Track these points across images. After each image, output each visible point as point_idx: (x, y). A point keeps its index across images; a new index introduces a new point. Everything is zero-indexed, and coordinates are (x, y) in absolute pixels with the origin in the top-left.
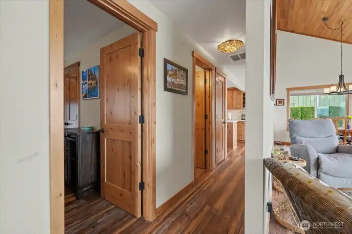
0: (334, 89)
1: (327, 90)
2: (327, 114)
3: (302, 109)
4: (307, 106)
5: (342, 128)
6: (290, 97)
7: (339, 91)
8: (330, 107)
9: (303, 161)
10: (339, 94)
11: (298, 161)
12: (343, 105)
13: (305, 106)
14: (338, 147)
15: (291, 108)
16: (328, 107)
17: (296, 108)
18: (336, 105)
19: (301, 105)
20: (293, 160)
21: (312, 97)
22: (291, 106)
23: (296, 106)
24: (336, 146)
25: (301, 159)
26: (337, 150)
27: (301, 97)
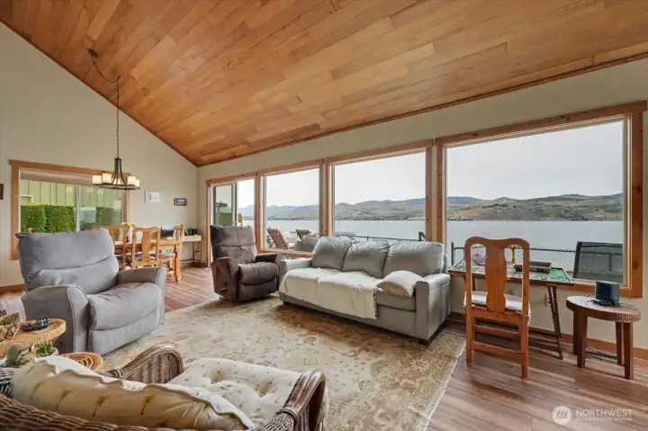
0: (107, 178)
1: (97, 179)
2: (93, 220)
3: (49, 209)
4: (58, 205)
5: (119, 243)
6: (20, 181)
7: (115, 183)
8: (98, 209)
9: (60, 323)
10: (114, 188)
11: (45, 327)
12: (117, 206)
13: (53, 204)
14: (118, 275)
15: (23, 208)
16: (94, 209)
17: (34, 208)
18: (107, 206)
19: (46, 202)
20: (33, 329)
21: (70, 189)
22: (22, 203)
23: (34, 203)
24: (115, 275)
25: (53, 320)
26: (117, 282)
27: (45, 185)
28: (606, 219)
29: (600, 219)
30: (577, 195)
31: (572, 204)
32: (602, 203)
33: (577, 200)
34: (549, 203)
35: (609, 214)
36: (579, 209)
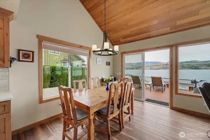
28: (207, 69)
29: (205, 69)
30: (196, 61)
31: (194, 64)
32: (205, 63)
33: (196, 62)
34: (186, 64)
35: (208, 67)
36: (197, 65)
